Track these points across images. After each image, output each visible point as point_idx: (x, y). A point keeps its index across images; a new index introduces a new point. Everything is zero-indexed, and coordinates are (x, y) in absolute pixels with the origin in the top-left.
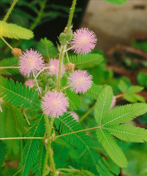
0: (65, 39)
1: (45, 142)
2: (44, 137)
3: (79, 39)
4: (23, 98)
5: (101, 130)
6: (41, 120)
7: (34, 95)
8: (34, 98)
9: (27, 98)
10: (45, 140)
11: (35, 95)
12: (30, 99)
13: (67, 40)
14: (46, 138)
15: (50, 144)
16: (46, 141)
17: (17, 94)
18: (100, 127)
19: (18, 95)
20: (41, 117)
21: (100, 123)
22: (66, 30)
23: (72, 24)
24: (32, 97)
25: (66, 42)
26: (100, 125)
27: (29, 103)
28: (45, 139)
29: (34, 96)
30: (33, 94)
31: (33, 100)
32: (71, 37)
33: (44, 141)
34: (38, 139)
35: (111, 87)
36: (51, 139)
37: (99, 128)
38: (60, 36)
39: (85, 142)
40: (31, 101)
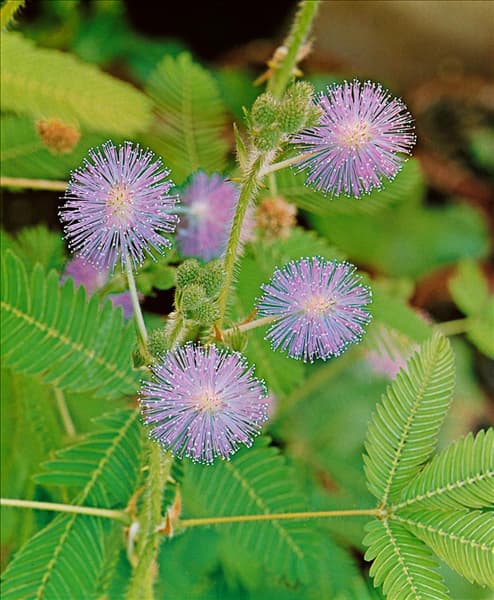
0: (274, 124)
1: (127, 533)
2: (127, 510)
3: (337, 130)
4: (58, 339)
5: (386, 525)
6: (123, 438)
7: (104, 325)
8: (102, 341)
9: (74, 340)
10: (129, 526)
11: (109, 327)
12: (85, 347)
13: (282, 128)
14: (133, 517)
15: (154, 549)
16: (134, 528)
17: (31, 321)
18: (382, 512)
19: (38, 324)
20: (128, 423)
21: (385, 497)
22: (279, 62)
23: (308, 39)
24: (96, 335)
25: (278, 136)
26: (385, 503)
27: (82, 363)
28: (131, 522)
29: (106, 331)
30: (100, 324)
31: (97, 351)
32: (306, 119)
33: (125, 529)
34: (102, 518)
35: (449, 343)
36: (161, 531)
37: (380, 518)
38: (255, 108)
39: (302, 547)
40: (92, 356)
